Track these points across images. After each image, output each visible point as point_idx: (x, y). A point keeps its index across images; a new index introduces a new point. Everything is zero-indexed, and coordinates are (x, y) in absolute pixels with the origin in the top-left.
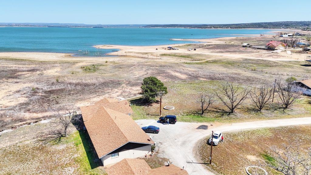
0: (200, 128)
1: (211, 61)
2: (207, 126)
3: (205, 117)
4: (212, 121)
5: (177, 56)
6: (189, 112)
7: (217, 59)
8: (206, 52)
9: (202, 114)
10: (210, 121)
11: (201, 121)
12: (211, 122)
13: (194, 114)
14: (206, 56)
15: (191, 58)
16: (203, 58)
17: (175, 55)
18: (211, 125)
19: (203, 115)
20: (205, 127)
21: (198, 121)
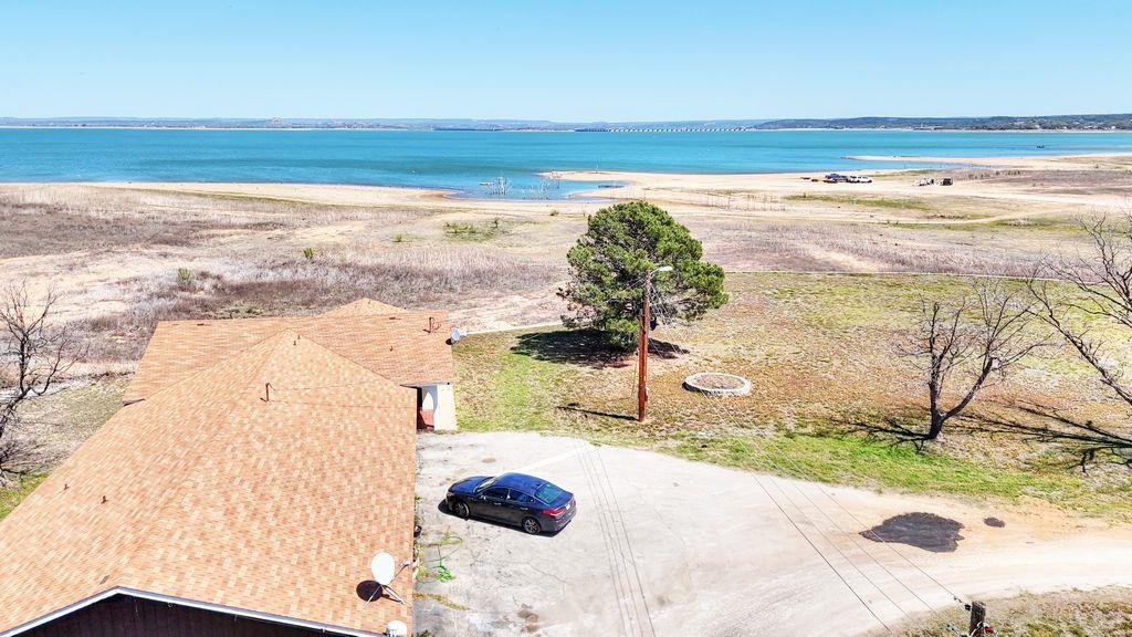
0: (891, 530)
1: (1022, 222)
2: (956, 526)
3: (945, 460)
4: (995, 492)
5: (858, 202)
6: (838, 417)
7: (1051, 214)
8: (1001, 192)
9: (932, 436)
10: (986, 488)
11: (913, 485)
12: (993, 500)
13: (872, 430)
14: (998, 205)
15: (923, 209)
16: (984, 210)
17: (850, 200)
18: (992, 522)
19: (938, 447)
20: (933, 534)
21: (891, 482)
